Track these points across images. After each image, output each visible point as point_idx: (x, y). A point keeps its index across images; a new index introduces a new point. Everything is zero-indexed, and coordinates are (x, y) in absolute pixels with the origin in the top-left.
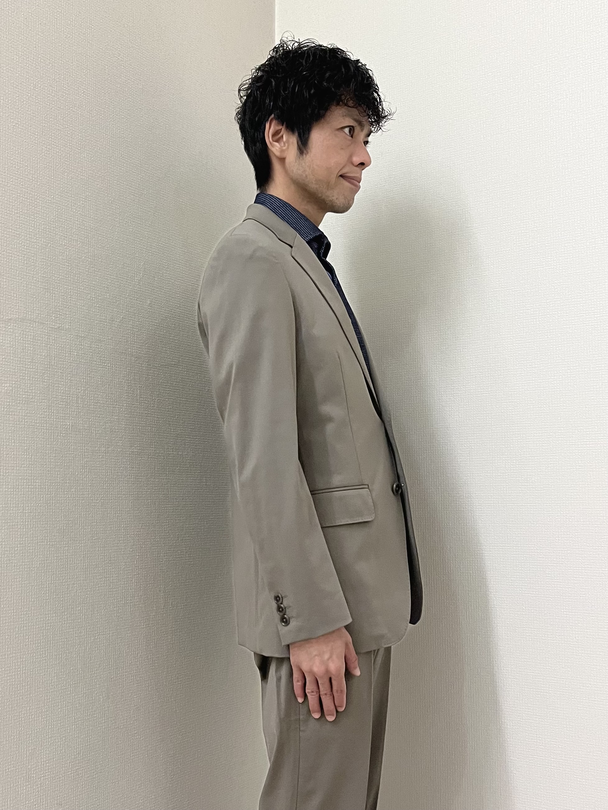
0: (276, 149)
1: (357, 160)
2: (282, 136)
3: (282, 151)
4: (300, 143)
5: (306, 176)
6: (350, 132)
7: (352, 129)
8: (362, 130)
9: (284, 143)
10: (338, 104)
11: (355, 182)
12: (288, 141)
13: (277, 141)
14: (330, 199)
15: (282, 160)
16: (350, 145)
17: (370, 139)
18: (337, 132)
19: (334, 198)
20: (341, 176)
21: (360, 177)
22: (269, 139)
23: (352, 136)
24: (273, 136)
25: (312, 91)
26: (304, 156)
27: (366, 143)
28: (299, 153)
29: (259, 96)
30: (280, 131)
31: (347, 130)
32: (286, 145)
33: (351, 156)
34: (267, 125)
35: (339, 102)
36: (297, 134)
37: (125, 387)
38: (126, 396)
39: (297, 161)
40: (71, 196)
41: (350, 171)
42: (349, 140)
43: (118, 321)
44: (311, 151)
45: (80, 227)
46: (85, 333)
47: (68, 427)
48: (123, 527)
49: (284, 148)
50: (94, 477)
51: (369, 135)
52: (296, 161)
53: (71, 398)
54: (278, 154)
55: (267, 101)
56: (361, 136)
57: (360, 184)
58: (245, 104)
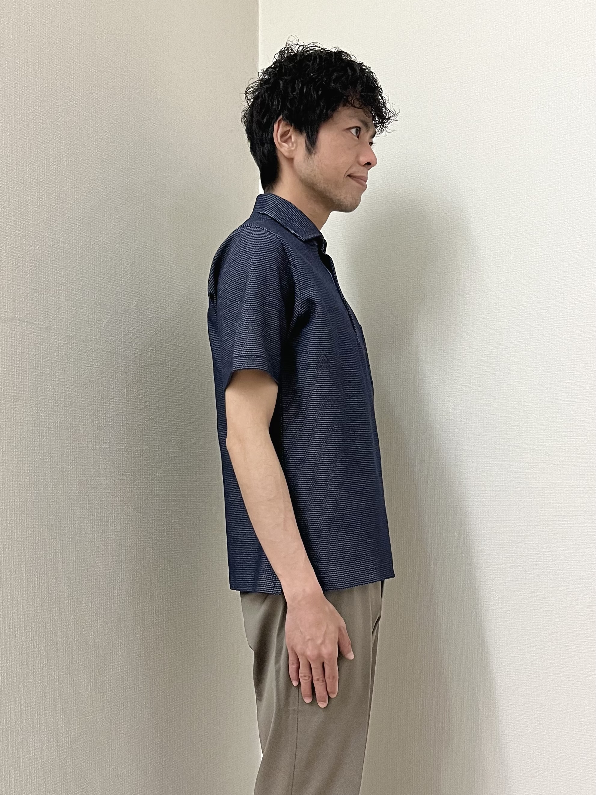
0: (285, 150)
1: (363, 160)
2: (290, 137)
3: (290, 151)
4: (308, 143)
5: (315, 176)
6: (356, 133)
7: (358, 130)
8: (368, 131)
9: (293, 144)
10: (345, 105)
11: (362, 181)
12: (296, 142)
13: (285, 142)
14: (338, 198)
15: (291, 160)
16: (356, 145)
17: (374, 140)
18: (344, 133)
19: (342, 197)
20: (349, 176)
21: (366, 176)
22: (277, 139)
23: (358, 137)
24: (282, 136)
25: (320, 92)
26: (313, 156)
27: (371, 144)
28: (307, 154)
29: (267, 97)
30: (287, 132)
31: (353, 131)
32: (295, 145)
33: (357, 156)
34: (276, 126)
35: (346, 103)
36: (305, 134)
37: (112, 386)
38: (113, 394)
39: (306, 161)
40: (60, 200)
41: (357, 171)
42: (355, 140)
43: (105, 321)
44: (319, 151)
45: (68, 229)
46: (73, 333)
47: (57, 424)
48: (110, 521)
49: (293, 148)
50: (82, 473)
51: (373, 136)
52: (304, 161)
53: (59, 396)
54: (286, 154)
55: (275, 102)
56: (366, 137)
57: (367, 183)
58: (252, 106)
